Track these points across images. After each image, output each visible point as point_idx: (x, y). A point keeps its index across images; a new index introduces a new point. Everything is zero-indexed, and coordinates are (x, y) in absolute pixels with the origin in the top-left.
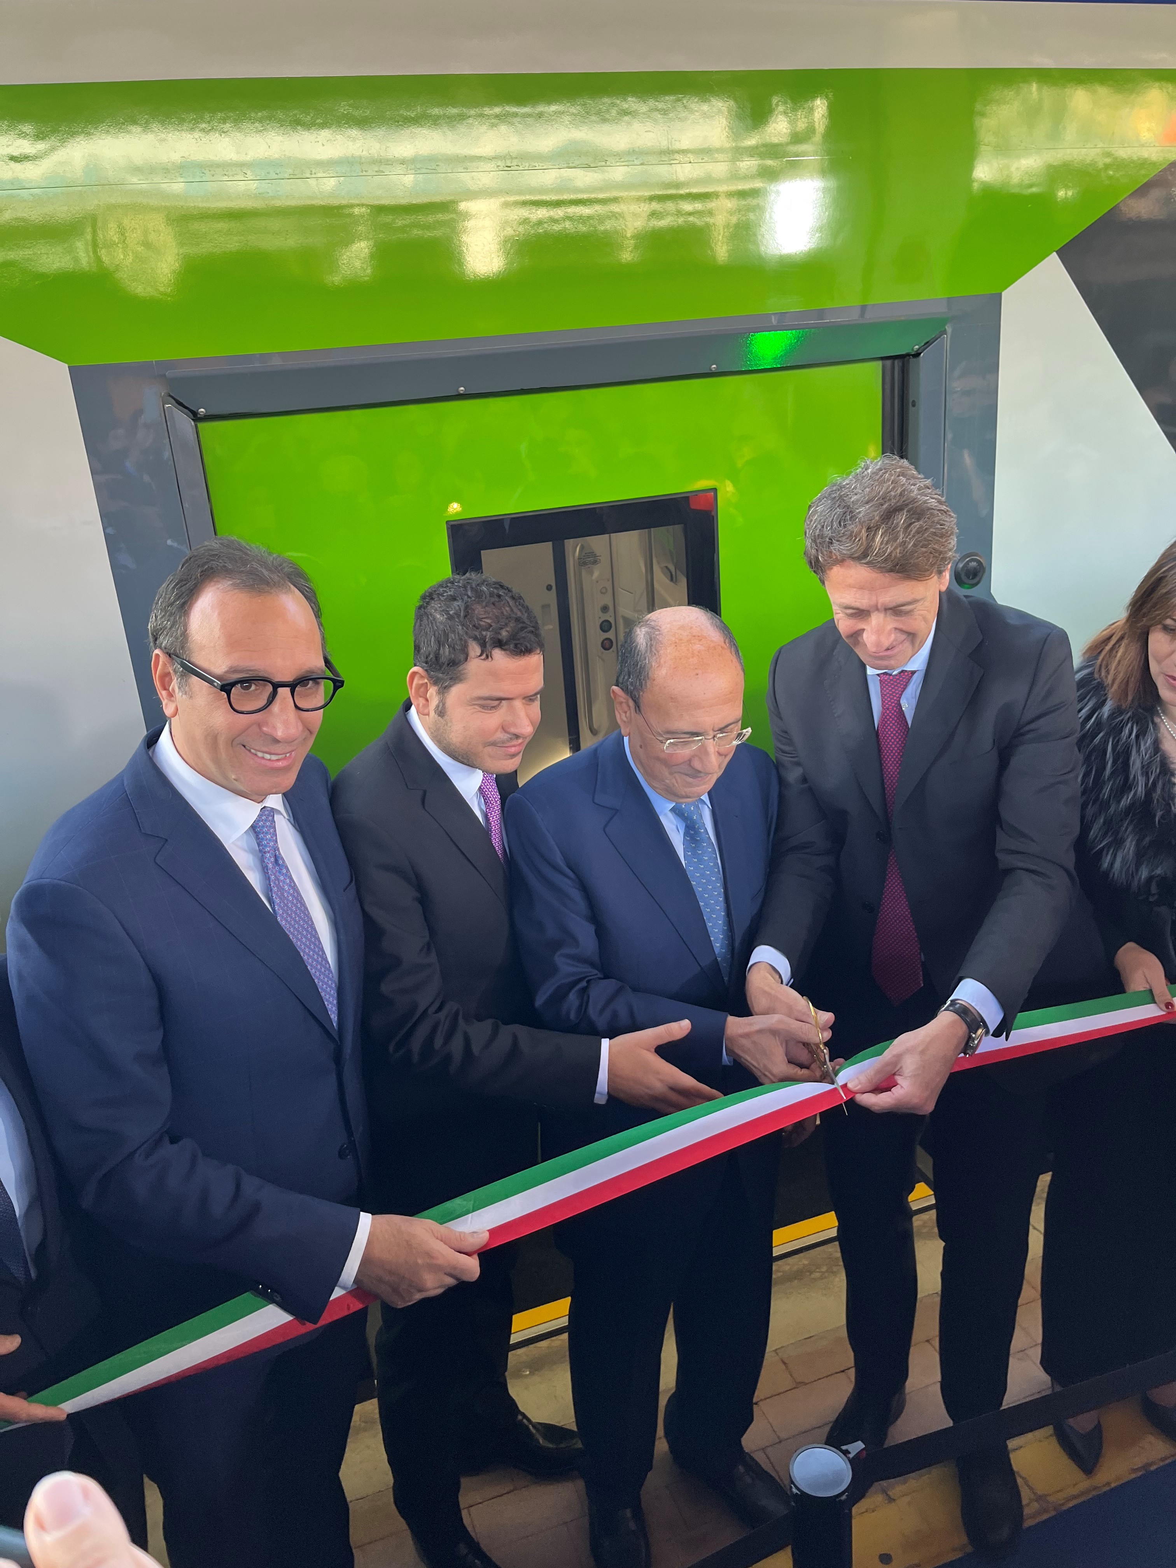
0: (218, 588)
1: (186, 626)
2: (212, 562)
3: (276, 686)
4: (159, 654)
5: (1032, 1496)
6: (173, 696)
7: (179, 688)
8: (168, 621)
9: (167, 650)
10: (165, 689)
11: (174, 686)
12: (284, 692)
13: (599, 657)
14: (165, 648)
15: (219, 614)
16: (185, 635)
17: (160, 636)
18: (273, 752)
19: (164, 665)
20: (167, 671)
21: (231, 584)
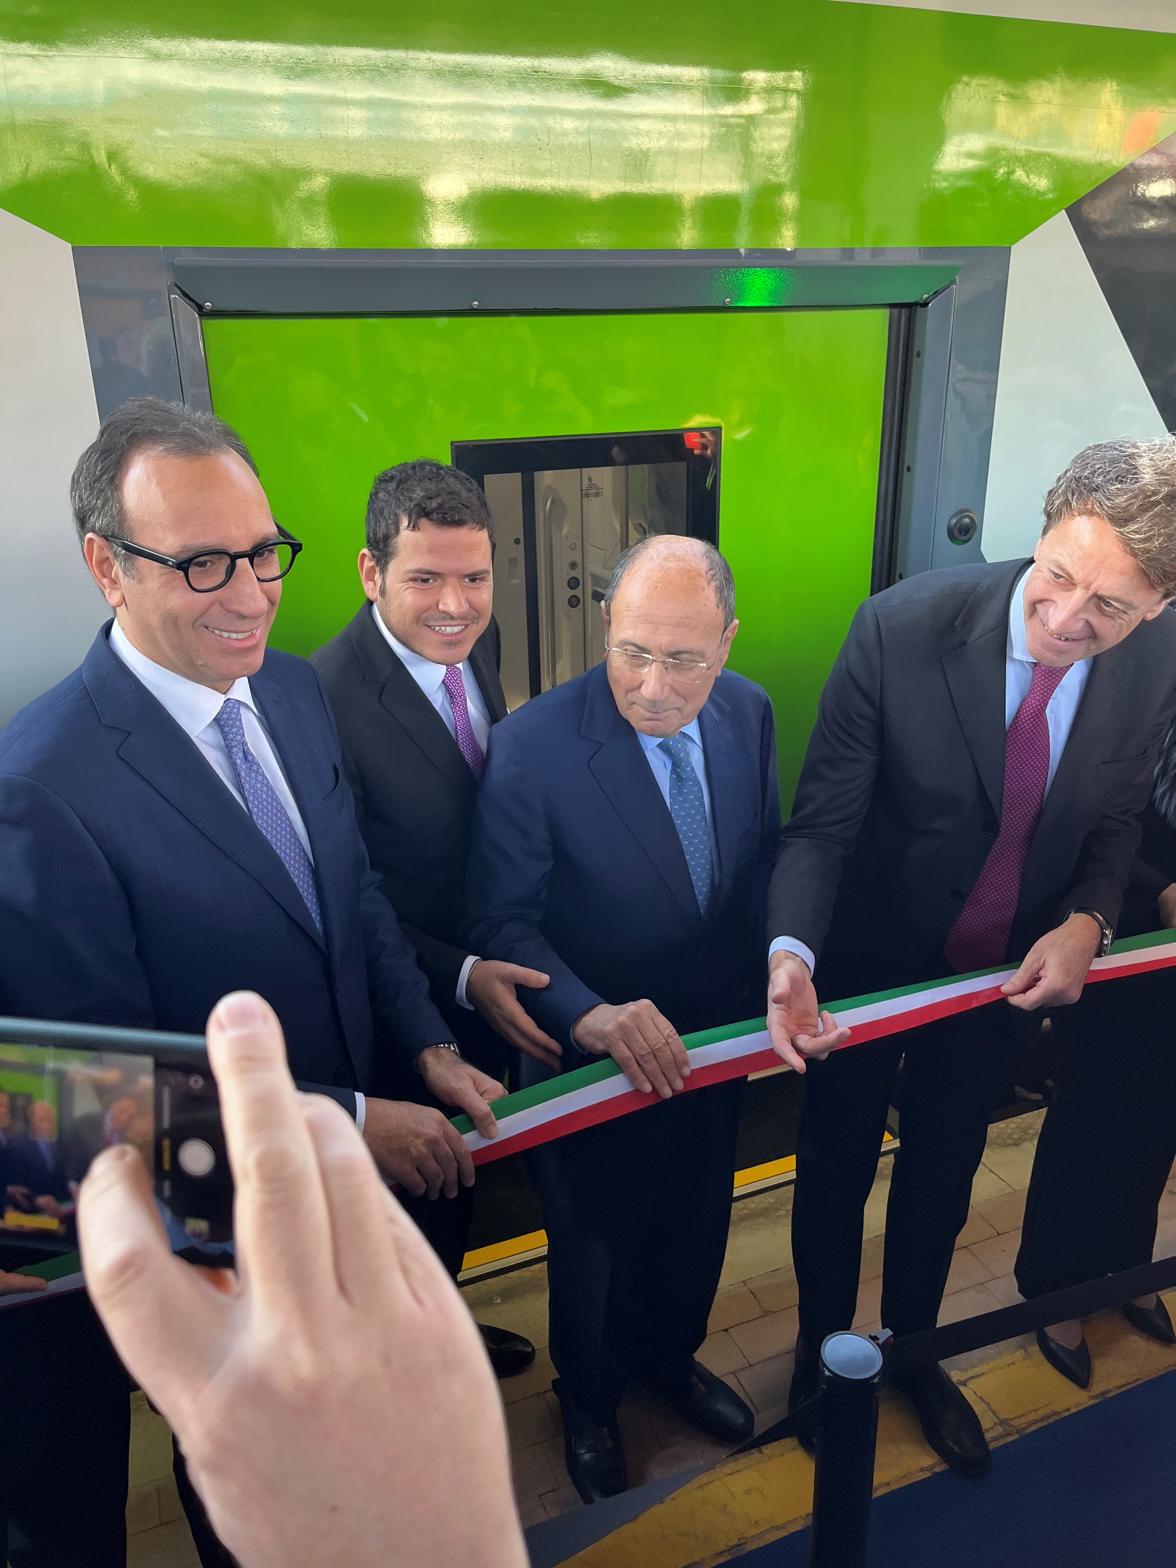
0: (149, 456)
1: (121, 502)
2: (135, 427)
3: (234, 557)
4: (93, 537)
5: (996, 1420)
6: (116, 583)
7: (125, 573)
8: (98, 499)
9: (103, 533)
10: (105, 577)
11: (117, 570)
12: (243, 563)
13: (566, 614)
14: (100, 530)
15: (158, 484)
16: (121, 512)
17: (90, 517)
18: (240, 630)
19: (101, 548)
20: (104, 556)
21: (165, 449)
